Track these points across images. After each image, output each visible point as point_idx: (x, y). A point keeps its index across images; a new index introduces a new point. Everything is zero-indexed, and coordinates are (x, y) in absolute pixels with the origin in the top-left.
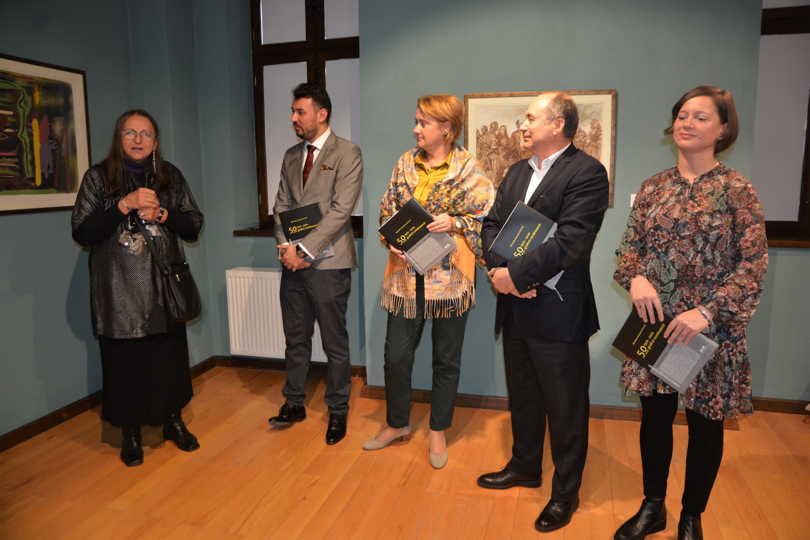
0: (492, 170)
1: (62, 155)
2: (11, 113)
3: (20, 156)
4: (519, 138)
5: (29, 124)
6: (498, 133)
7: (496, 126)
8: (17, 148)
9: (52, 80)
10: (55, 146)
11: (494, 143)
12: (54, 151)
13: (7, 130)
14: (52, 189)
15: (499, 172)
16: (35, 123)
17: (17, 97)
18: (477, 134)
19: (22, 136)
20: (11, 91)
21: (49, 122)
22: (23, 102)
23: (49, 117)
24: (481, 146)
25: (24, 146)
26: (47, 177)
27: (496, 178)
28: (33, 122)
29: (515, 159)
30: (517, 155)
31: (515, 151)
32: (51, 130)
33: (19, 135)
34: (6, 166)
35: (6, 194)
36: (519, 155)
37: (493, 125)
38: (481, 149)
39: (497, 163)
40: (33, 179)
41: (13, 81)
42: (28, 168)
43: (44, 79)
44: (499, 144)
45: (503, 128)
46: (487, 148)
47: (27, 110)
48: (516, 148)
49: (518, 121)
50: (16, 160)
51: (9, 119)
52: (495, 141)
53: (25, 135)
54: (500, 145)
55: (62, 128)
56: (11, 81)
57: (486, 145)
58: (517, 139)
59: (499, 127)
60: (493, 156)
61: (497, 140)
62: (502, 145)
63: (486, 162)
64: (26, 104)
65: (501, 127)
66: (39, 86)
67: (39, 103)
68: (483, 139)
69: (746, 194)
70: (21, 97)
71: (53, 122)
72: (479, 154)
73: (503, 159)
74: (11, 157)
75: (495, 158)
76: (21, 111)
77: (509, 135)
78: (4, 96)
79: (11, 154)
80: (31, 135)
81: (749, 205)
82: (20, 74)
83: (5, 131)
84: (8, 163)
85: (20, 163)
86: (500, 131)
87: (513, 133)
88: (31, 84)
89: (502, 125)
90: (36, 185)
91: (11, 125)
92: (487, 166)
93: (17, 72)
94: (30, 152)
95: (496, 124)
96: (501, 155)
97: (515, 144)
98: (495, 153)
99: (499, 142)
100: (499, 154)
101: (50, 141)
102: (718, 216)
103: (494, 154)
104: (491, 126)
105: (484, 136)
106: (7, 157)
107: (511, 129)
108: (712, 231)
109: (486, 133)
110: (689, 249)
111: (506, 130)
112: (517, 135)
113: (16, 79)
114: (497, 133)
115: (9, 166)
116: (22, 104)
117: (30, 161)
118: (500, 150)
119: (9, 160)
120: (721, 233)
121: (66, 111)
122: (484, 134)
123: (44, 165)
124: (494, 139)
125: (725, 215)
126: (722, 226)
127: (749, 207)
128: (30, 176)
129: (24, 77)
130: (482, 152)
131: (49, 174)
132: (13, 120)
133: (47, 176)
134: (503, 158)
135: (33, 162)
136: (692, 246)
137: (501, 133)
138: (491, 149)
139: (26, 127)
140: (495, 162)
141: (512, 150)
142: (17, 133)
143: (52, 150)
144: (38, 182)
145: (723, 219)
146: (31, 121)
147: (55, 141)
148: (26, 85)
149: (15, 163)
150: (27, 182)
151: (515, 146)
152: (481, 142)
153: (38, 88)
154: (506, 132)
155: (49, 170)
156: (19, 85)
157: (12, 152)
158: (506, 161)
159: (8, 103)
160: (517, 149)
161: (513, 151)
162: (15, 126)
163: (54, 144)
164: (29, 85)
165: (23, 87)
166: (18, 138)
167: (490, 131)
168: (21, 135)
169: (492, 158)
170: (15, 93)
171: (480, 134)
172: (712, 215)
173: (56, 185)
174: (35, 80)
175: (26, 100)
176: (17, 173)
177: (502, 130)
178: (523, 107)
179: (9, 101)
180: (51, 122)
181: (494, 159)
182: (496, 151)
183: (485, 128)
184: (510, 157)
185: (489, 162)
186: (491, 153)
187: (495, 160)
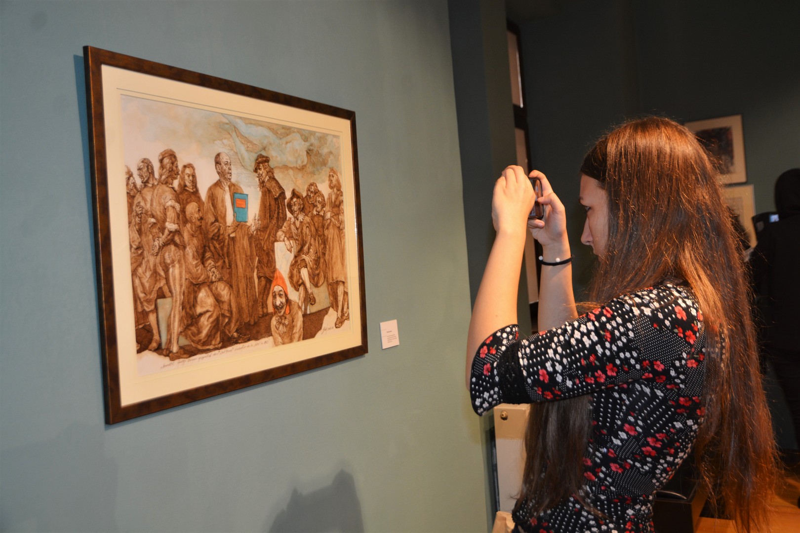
0: (172, 296)
4: (223, 201)
6: (180, 185)
7: (173, 163)
11: (171, 214)
15: (189, 302)
18: (127, 184)
24: (140, 224)
27: (181, 320)
29: (218, 260)
30: (222, 248)
31: (217, 237)
36: (225, 249)
37: (166, 161)
38: (140, 232)
39: (181, 273)
44: (182, 217)
45: (188, 171)
46: (155, 230)
48: (219, 230)
49: (218, 155)
52: (173, 207)
54: (186, 221)
57: (153, 220)
58: (220, 205)
59: (180, 167)
60: (171, 253)
61: (178, 206)
62: (191, 222)
63: (155, 273)
65: (185, 167)
68: (144, 199)
72: (138, 248)
73: (195, 262)
75: (177, 258)
77: (203, 194)
86: (183, 179)
87: (210, 189)
89: (186, 162)
92: (158, 286)
95: (172, 156)
96: (190, 251)
97: (216, 220)
98: (176, 245)
99: (183, 211)
100: (185, 247)
103: (173, 247)
104: (161, 161)
105: (145, 191)
107: (206, 178)
109: (151, 182)
111: (194, 176)
112: (218, 191)
114: (176, 183)
118: (186, 236)
122: (145, 183)
124: (170, 203)
130: (144, 239)
134: (194, 257)
137: (185, 186)
138: (166, 232)
140: (177, 272)
141: (211, 236)
151: (217, 223)
152: (138, 210)
154: (194, 183)
158: (200, 267)
160: (221, 232)
161: (212, 239)
167: (161, 176)
169: (168, 261)
171: (135, 186)
177: (186, 177)
178: (226, 121)
181: (173, 262)
182: (177, 239)
183: (147, 164)
184: (208, 255)
185: (162, 273)
186: (166, 244)
187: (177, 266)
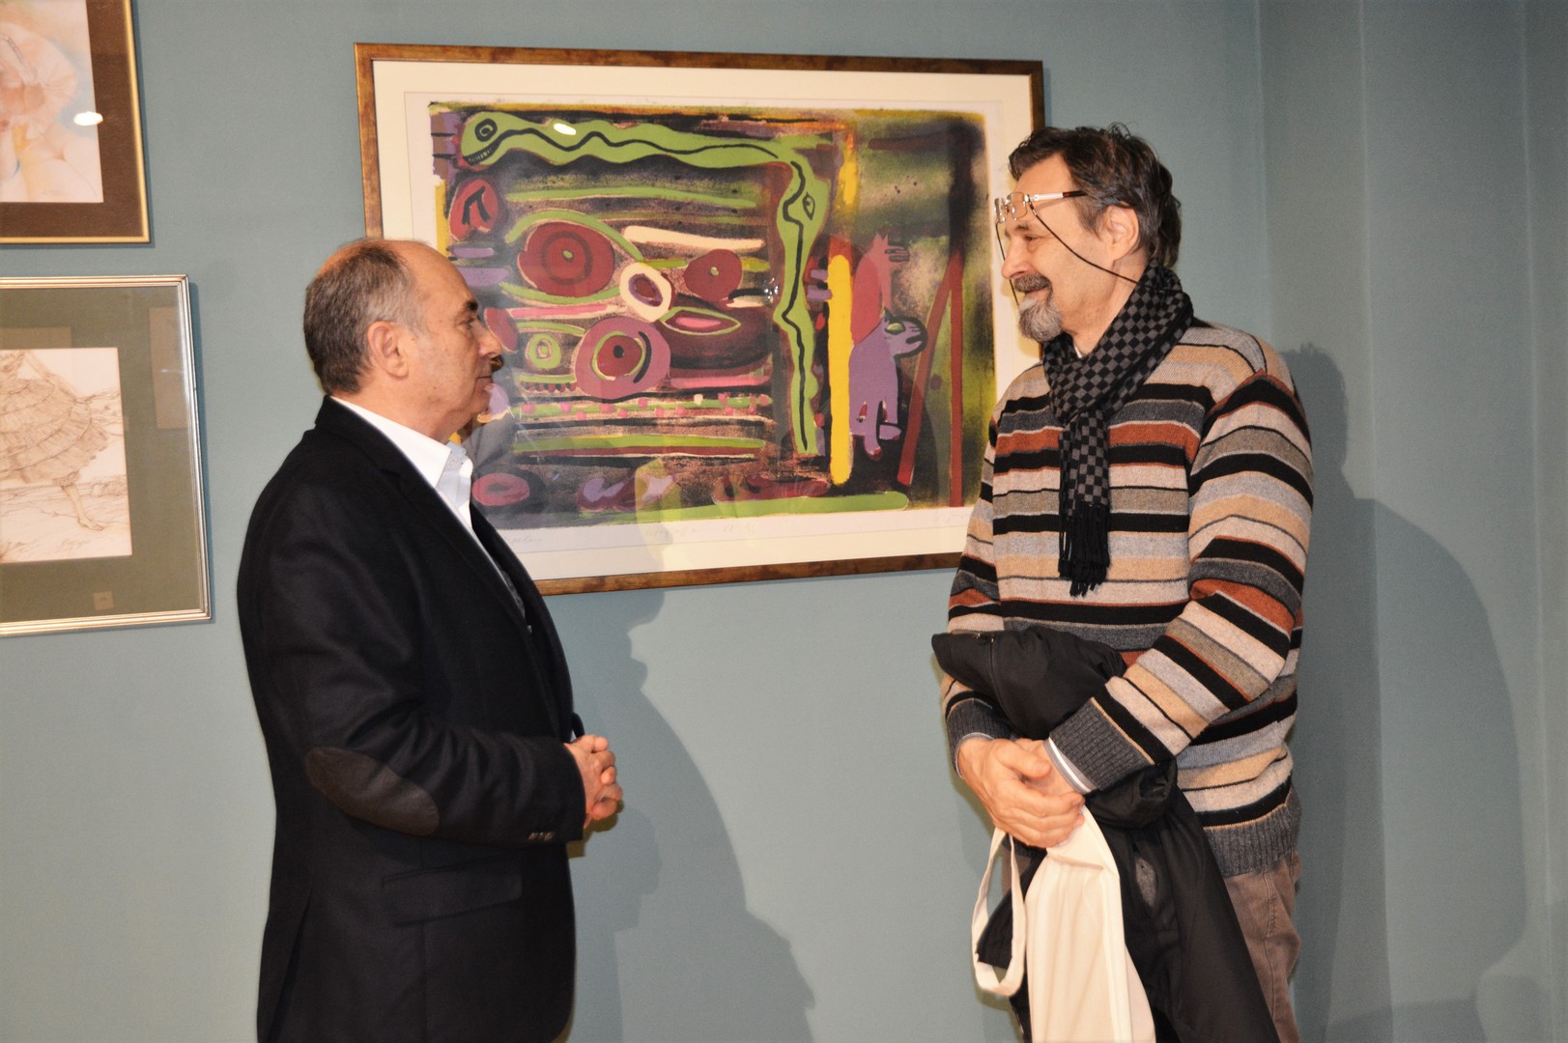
1: (935, 371)
2: (755, 244)
3: (775, 387)
5: (816, 274)
8: (770, 359)
9: (911, 113)
10: (910, 341)
12: (904, 361)
13: (740, 303)
14: (890, 495)
16: (839, 269)
17: (779, 189)
19: (789, 316)
20: (757, 171)
21: (892, 260)
22: (799, 200)
23: (890, 243)
25: (795, 351)
26: (872, 453)
28: (830, 267)
32: (897, 288)
33: (777, 318)
34: (727, 423)
40: (823, 462)
41: (768, 139)
42: (803, 423)
43: (879, 113)
47: (813, 229)
50: (766, 400)
51: (748, 265)
53: (800, 315)
55: (939, 276)
56: (760, 139)
64: (810, 208)
66: (859, 140)
67: (857, 199)
70: (794, 185)
71: (907, 259)
74: (747, 390)
76: (787, 233)
78: (735, 191)
79: (750, 379)
80: (820, 312)
82: (794, 111)
83: (729, 305)
84: (738, 409)
85: (779, 408)
88: (830, 138)
90: (831, 482)
91: (751, 285)
93: (782, 105)
94: (813, 372)
101: (890, 327)
106: (733, 391)
113: (777, 130)
115: (743, 423)
116: (797, 209)
117: (812, 402)
119: (739, 400)
121: (958, 216)
123: (864, 410)
128: (813, 450)
129: (807, 119)
131: (880, 442)
132: (762, 267)
133: (872, 449)
135: (822, 404)
139: (805, 284)
142: (771, 307)
143: (898, 358)
144: (841, 469)
146: (823, 265)
147: (907, 324)
148: (812, 143)
149: (762, 410)
150: (798, 472)
153: (855, 149)
155: (882, 427)
156: (785, 148)
157: (751, 374)
159: (747, 214)
163: (909, 334)
164: (824, 142)
165: (801, 151)
166: (776, 328)
168: (784, 315)
170: (773, 175)
173: (908, 476)
174: (843, 122)
175: (807, 196)
176: (764, 443)
179: (751, 205)
180: (901, 256)
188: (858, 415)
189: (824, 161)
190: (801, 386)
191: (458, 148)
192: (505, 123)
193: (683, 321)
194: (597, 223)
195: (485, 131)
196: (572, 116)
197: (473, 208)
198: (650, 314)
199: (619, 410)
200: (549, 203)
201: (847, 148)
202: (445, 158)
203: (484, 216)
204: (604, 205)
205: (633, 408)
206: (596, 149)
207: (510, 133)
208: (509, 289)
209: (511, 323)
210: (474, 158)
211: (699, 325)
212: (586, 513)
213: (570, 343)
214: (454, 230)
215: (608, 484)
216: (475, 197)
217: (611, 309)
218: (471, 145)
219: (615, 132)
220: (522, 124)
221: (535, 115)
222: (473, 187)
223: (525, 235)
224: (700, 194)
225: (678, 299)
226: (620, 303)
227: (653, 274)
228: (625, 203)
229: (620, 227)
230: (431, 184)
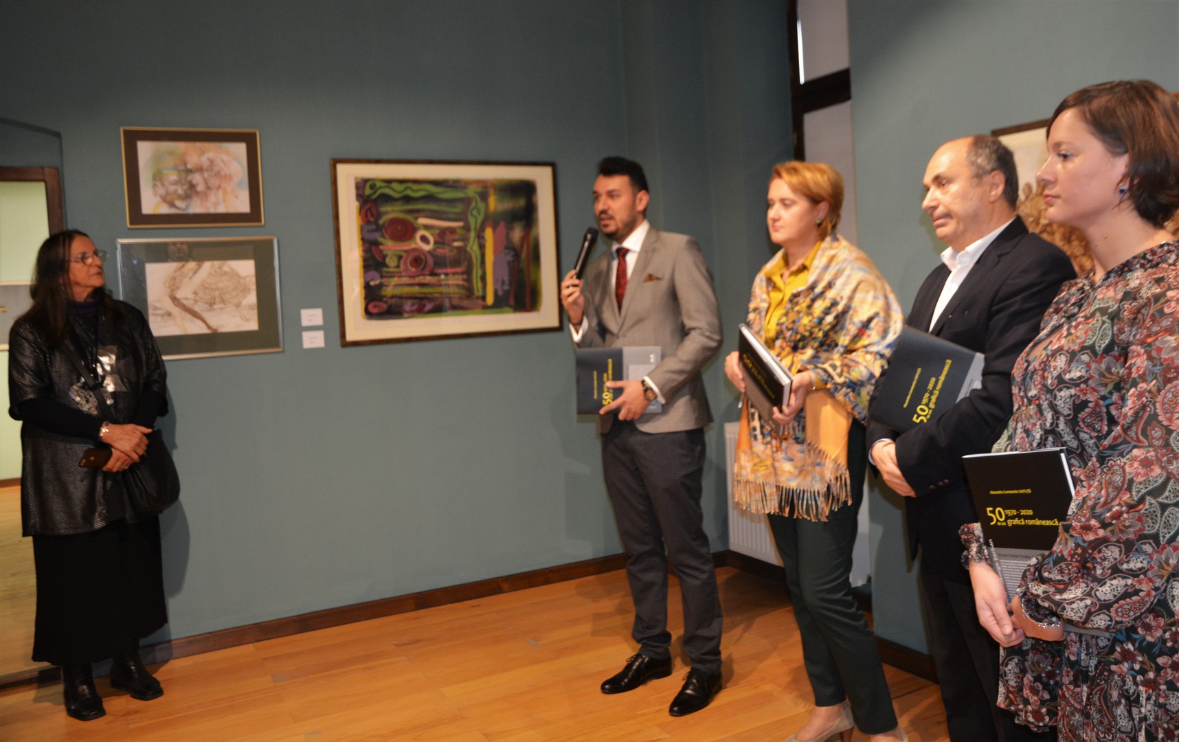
1: (521, 267)
2: (460, 224)
3: (468, 272)
5: (481, 234)
8: (466, 262)
9: (512, 180)
10: (513, 256)
12: (511, 263)
13: (456, 244)
14: (507, 309)
16: (489, 233)
17: (469, 205)
19: (473, 249)
20: (461, 200)
21: (507, 229)
22: (476, 209)
23: (506, 224)
25: (475, 260)
28: (486, 231)
32: (508, 238)
33: (468, 249)
34: (452, 284)
35: (451, 315)
40: (484, 298)
41: (465, 189)
42: (477, 284)
43: (502, 180)
47: (480, 219)
50: (465, 276)
51: (459, 231)
53: (476, 248)
55: (522, 235)
56: (462, 189)
64: (479, 212)
66: (495, 189)
67: (494, 209)
69: (1151, 312)
70: (473, 205)
74: (459, 273)
76: (472, 221)
78: (454, 206)
80: (482, 247)
81: (1149, 336)
82: (472, 179)
83: (453, 245)
84: (455, 279)
85: (469, 280)
88: (485, 189)
90: (487, 304)
91: (460, 238)
93: (469, 177)
94: (481, 266)
101: (506, 251)
102: (1085, 358)
106: (454, 274)
108: (1060, 390)
110: (1035, 425)
113: (468, 185)
115: (457, 284)
116: (475, 212)
117: (481, 276)
119: (456, 277)
120: (1083, 398)
121: (528, 215)
123: (497, 280)
125: (1102, 357)
126: (1086, 382)
127: (1149, 340)
128: (481, 293)
129: (478, 182)
131: (503, 291)
132: (463, 231)
133: (500, 293)
135: (483, 279)
136: (1040, 419)
139: (478, 238)
142: (466, 246)
143: (509, 262)
144: (490, 300)
145: (1093, 365)
146: (484, 230)
147: (512, 250)
148: (479, 190)
149: (464, 280)
150: (476, 301)
153: (494, 192)
155: (503, 286)
156: (471, 192)
157: (461, 268)
159: (459, 214)
162: (465, 239)
163: (513, 253)
165: (476, 193)
166: (468, 252)
168: (471, 248)
170: (467, 201)
172: (1072, 356)
173: (512, 303)
174: (490, 183)
175: (479, 208)
176: (465, 291)
179: (460, 211)
180: (510, 228)
188: (495, 281)
189: (484, 196)
190: (476, 273)
191: (363, 192)
192: (378, 184)
193: (438, 250)
194: (409, 218)
195: (372, 187)
196: (401, 181)
197: (369, 213)
198: (426, 248)
199: (417, 280)
200: (393, 211)
201: (491, 192)
202: (361, 196)
203: (372, 215)
204: (410, 212)
205: (420, 279)
206: (409, 192)
207: (380, 188)
208: (380, 239)
209: (381, 251)
210: (369, 196)
211: (445, 251)
212: (406, 315)
213: (400, 258)
214: (362, 219)
215: (413, 305)
216: (369, 209)
217: (414, 246)
218: (368, 191)
219: (415, 187)
220: (383, 184)
221: (389, 182)
222: (368, 206)
223: (385, 222)
224: (443, 208)
225: (436, 243)
226: (416, 244)
227: (427, 234)
228: (418, 211)
229: (416, 218)
230: (355, 205)
